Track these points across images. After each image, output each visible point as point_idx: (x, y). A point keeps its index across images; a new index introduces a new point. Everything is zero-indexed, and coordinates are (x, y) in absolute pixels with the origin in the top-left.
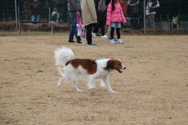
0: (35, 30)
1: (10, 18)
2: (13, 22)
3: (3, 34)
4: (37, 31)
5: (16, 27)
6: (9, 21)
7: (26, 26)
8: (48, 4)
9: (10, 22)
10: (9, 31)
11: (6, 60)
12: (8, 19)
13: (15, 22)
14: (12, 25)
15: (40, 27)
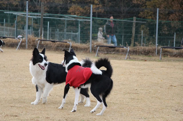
0: (175, 56)
1: (150, 43)
2: (153, 47)
3: (143, 59)
4: (177, 57)
5: (155, 52)
6: (148, 46)
7: (166, 51)
8: (166, 29)
9: (150, 47)
10: (149, 56)
11: (171, 86)
12: (148, 44)
13: (154, 48)
14: (152, 50)
15: (181, 53)
